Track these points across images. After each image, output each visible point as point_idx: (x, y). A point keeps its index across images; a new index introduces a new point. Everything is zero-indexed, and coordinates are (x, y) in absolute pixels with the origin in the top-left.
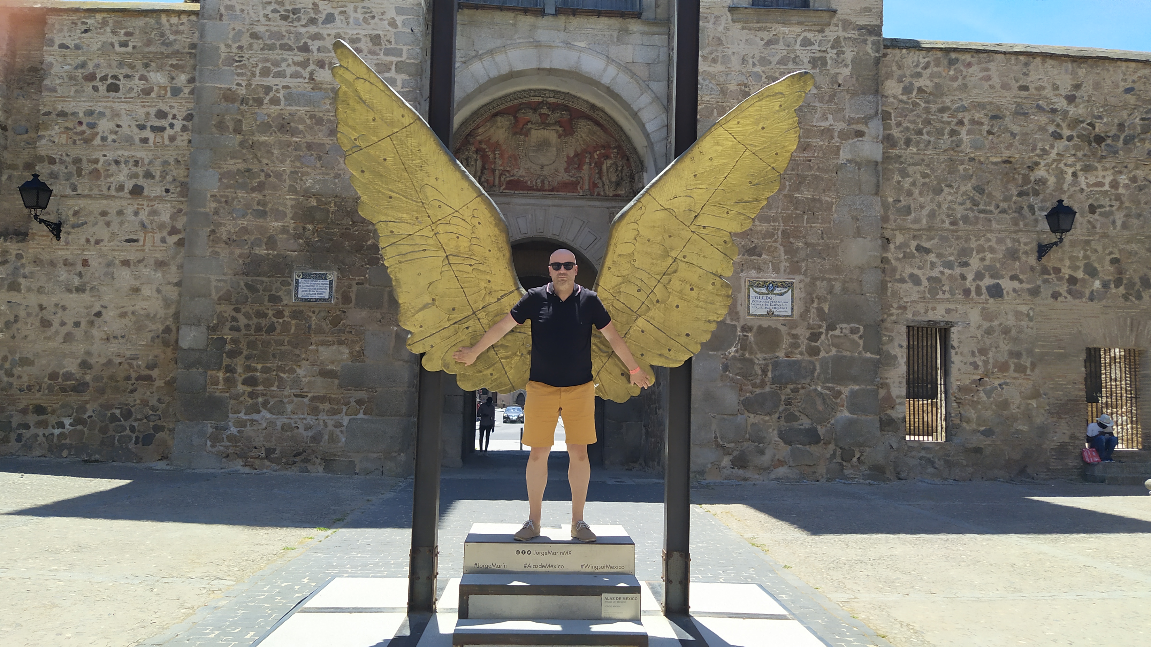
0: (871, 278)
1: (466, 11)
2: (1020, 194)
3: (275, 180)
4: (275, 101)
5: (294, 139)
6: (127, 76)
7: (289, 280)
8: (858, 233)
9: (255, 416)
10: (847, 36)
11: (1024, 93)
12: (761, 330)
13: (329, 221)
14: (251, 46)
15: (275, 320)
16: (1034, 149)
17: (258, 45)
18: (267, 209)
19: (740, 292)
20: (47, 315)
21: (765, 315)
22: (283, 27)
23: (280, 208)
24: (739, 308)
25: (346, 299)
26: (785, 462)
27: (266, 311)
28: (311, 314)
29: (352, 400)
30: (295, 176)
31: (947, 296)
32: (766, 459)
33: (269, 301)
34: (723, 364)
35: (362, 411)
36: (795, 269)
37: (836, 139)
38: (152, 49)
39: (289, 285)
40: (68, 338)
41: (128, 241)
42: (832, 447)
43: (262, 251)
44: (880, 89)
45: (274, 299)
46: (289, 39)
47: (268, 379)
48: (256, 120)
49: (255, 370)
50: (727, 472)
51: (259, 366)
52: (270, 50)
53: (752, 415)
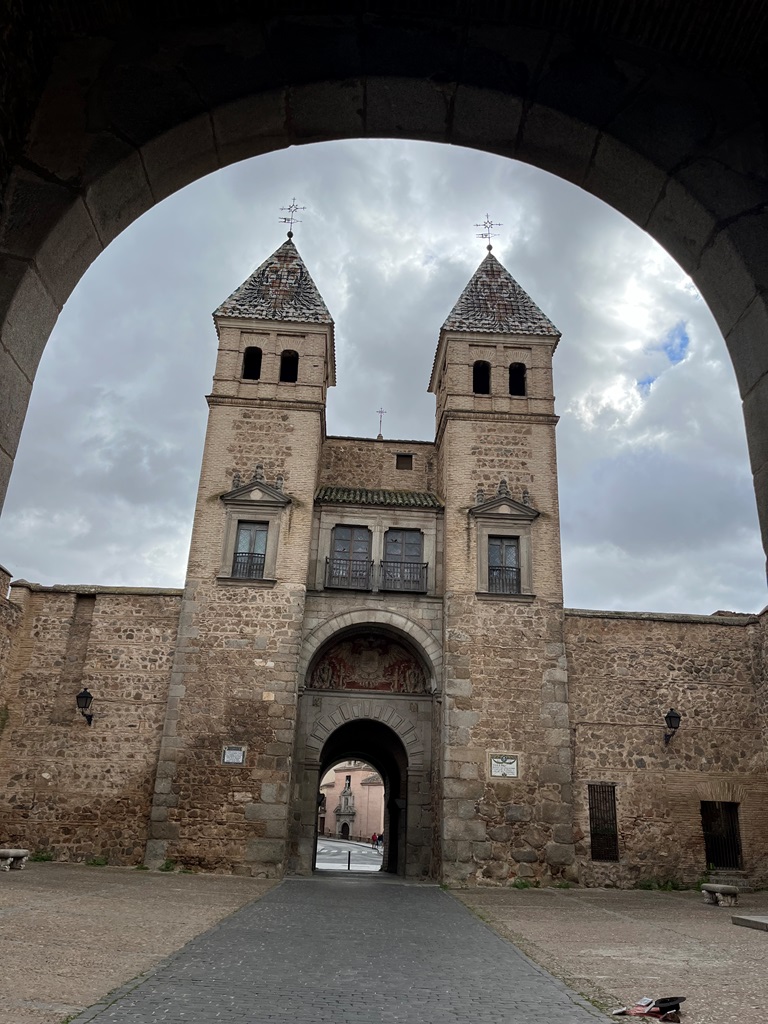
0: (565, 754)
2: (652, 703)
3: (216, 691)
4: (220, 646)
5: (229, 667)
6: (138, 630)
7: (220, 751)
8: (555, 725)
10: (543, 609)
11: (649, 642)
12: (499, 786)
13: (245, 715)
14: (209, 614)
15: (210, 776)
16: (658, 675)
17: (213, 613)
18: (211, 708)
19: (486, 761)
20: (78, 771)
21: (501, 777)
22: (228, 604)
23: (218, 708)
24: (485, 772)
25: (252, 763)
26: (515, 873)
27: (205, 770)
28: (231, 772)
29: (252, 827)
30: (228, 688)
31: (612, 766)
32: (503, 872)
33: (208, 764)
34: (476, 807)
37: (540, 668)
38: (154, 615)
39: (220, 754)
40: (89, 786)
41: (130, 726)
42: (545, 864)
43: (206, 733)
44: (564, 639)
45: (211, 763)
46: (231, 610)
47: (203, 813)
48: (209, 656)
49: (196, 807)
50: (480, 880)
52: (219, 616)
53: (495, 842)
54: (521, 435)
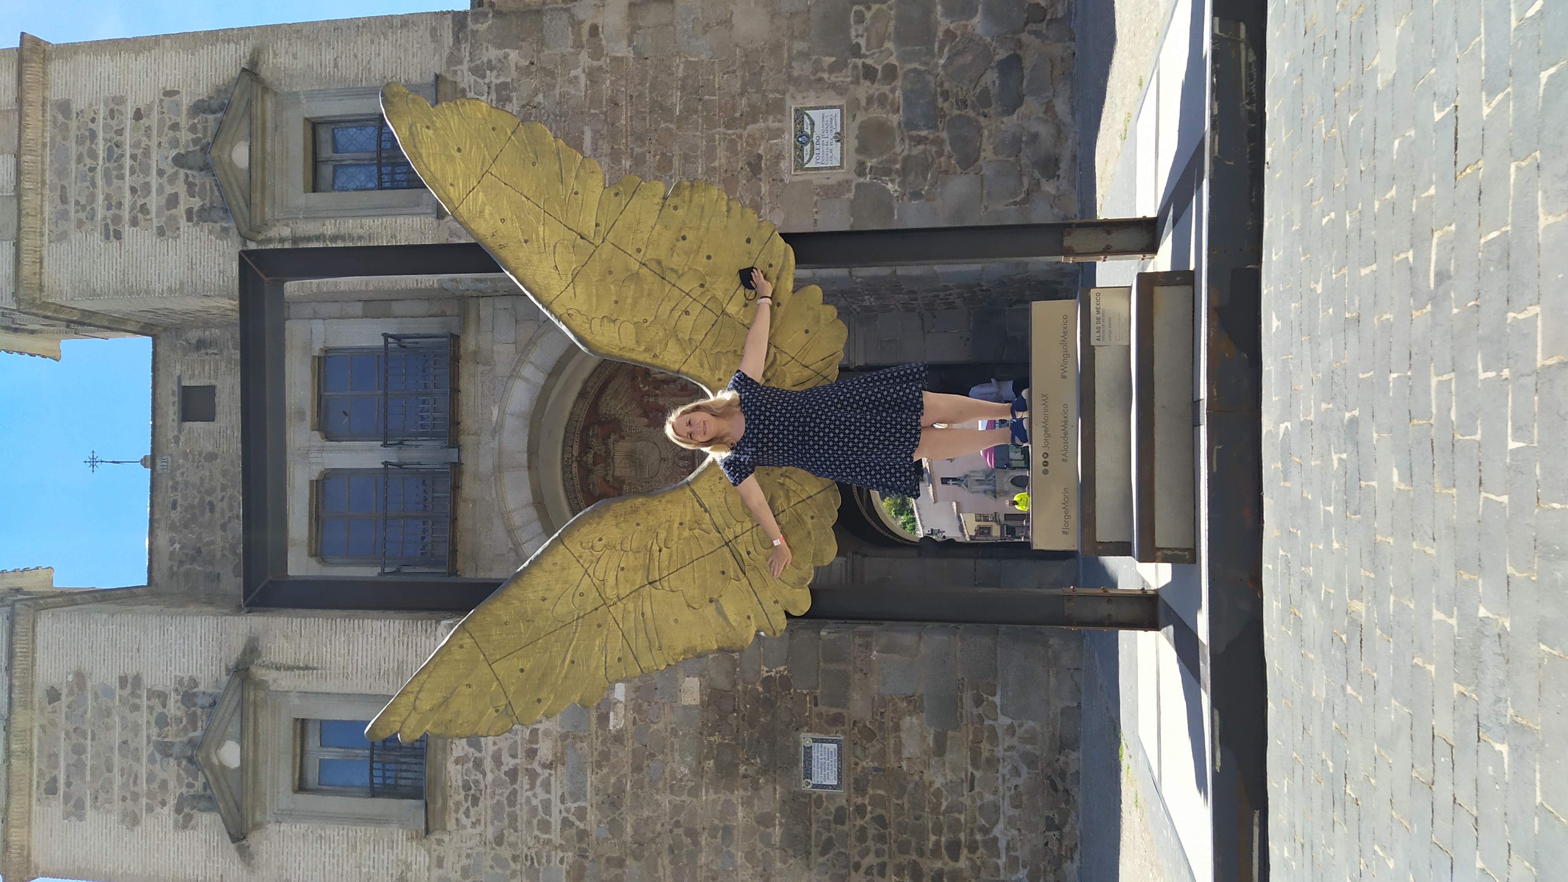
1: (459, 565)
3: (682, 815)
4: (581, 814)
5: (628, 788)
7: (814, 796)
8: (727, 23)
9: (1002, 844)
10: (468, 58)
12: (863, 149)
13: (733, 743)
14: (511, 845)
15: (868, 816)
17: (510, 836)
18: (721, 825)
19: (811, 182)
21: (842, 144)
22: (486, 802)
23: (719, 808)
24: (833, 181)
25: (836, 720)
26: (1048, 103)
27: (857, 828)
28: (859, 769)
29: (975, 711)
30: (676, 788)
32: (1045, 131)
33: (843, 824)
34: (910, 200)
35: (991, 698)
36: (777, 108)
37: (601, 63)
39: (820, 796)
42: (1025, 37)
43: (777, 833)
44: (535, 8)
45: (840, 817)
46: (501, 795)
47: (950, 827)
48: (606, 839)
49: (937, 843)
50: (1064, 184)
51: (933, 838)
52: (516, 820)
53: (983, 154)
54: (74, 124)
